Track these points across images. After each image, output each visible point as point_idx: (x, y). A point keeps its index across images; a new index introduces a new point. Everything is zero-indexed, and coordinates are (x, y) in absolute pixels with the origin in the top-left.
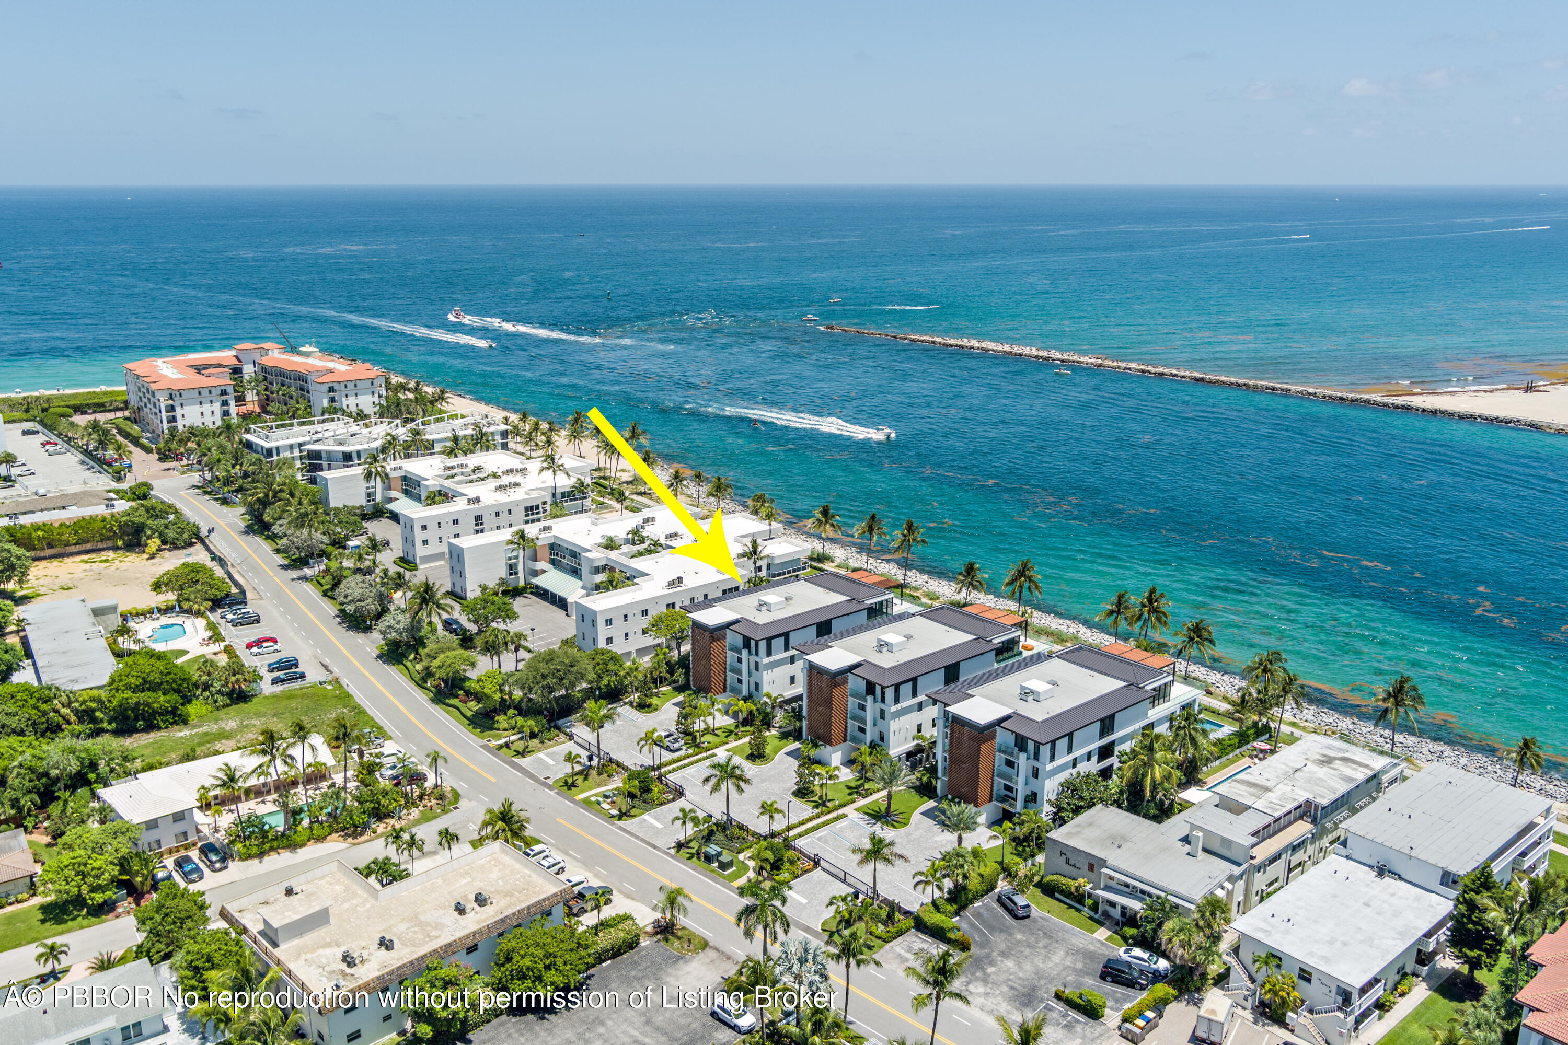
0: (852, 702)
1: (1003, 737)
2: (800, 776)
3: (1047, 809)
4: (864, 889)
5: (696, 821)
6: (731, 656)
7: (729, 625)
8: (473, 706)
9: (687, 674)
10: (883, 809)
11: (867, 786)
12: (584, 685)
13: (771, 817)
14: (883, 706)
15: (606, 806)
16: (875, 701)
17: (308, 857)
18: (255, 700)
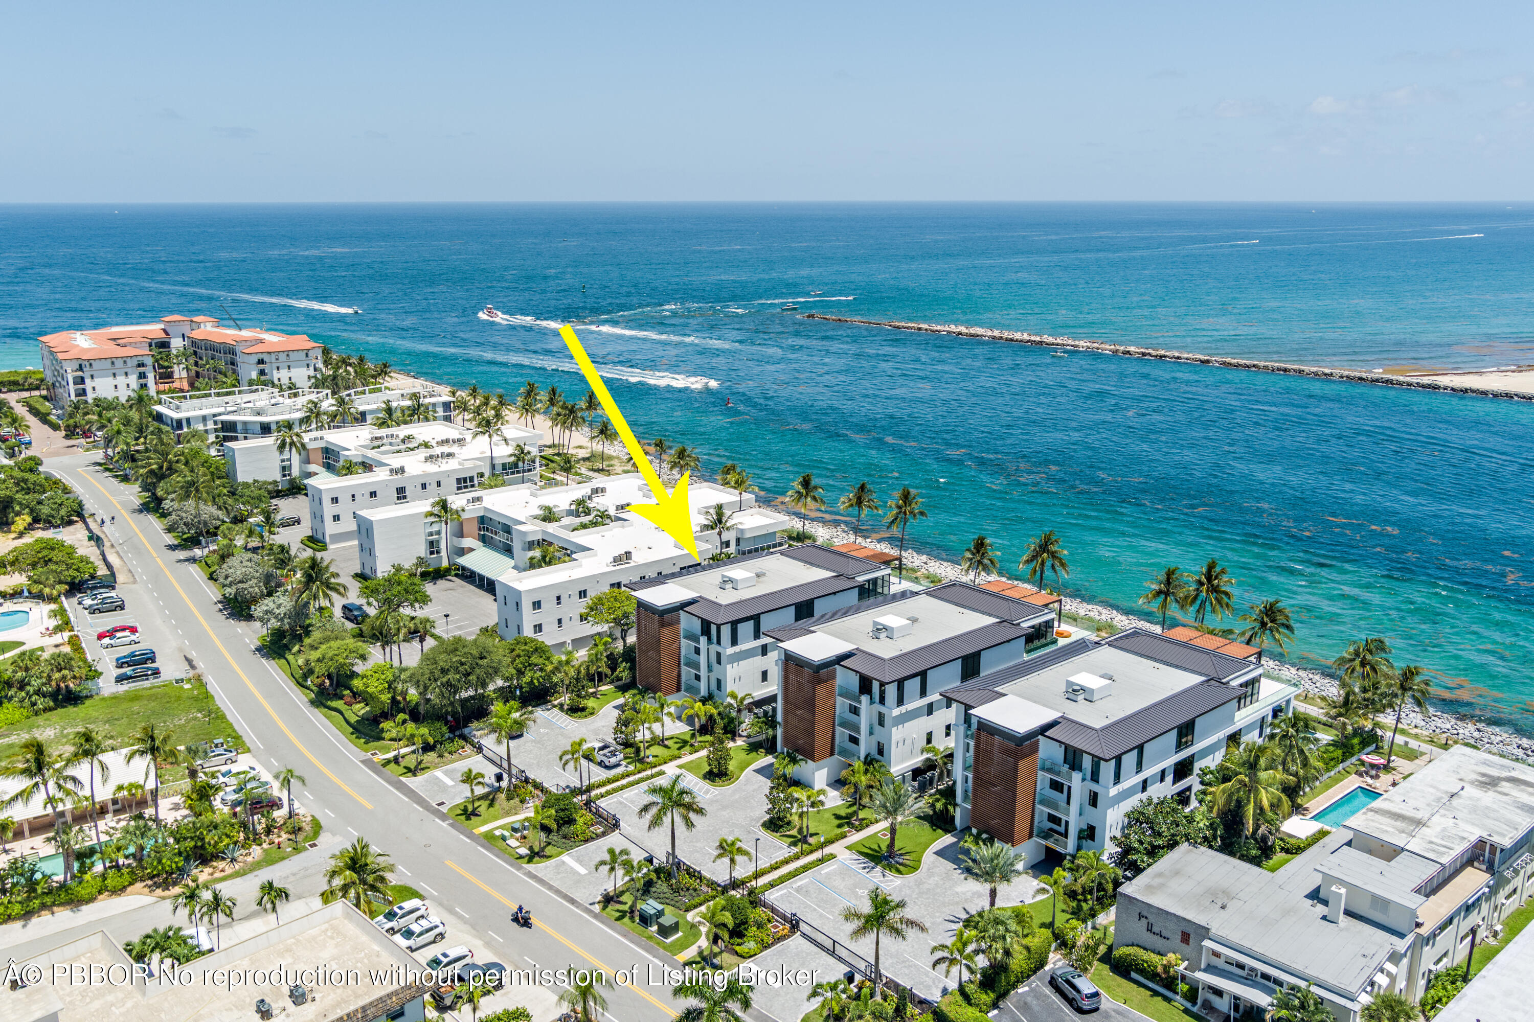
0: (842, 705)
1: (1048, 750)
2: (773, 802)
3: (1111, 849)
4: (862, 966)
5: (628, 866)
6: (686, 646)
7: (683, 605)
8: (361, 709)
9: (632, 669)
10: (884, 847)
11: (862, 815)
12: (500, 683)
13: (732, 861)
14: (883, 709)
15: (513, 843)
16: (872, 702)
17: (93, 918)
18: (88, 702)
